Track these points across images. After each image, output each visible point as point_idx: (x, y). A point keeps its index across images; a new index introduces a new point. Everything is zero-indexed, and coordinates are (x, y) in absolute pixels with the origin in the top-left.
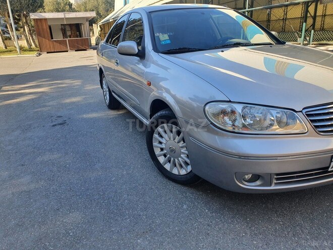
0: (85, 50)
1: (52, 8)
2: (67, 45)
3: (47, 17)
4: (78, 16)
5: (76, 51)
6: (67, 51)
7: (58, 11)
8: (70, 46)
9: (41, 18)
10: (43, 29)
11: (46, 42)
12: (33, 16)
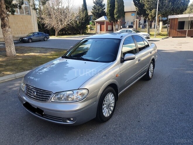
2: (186, 33)
3: (178, 17)
5: (191, 37)
8: (188, 34)
9: (174, 18)
10: (174, 24)
11: (174, 31)
12: (170, 17)
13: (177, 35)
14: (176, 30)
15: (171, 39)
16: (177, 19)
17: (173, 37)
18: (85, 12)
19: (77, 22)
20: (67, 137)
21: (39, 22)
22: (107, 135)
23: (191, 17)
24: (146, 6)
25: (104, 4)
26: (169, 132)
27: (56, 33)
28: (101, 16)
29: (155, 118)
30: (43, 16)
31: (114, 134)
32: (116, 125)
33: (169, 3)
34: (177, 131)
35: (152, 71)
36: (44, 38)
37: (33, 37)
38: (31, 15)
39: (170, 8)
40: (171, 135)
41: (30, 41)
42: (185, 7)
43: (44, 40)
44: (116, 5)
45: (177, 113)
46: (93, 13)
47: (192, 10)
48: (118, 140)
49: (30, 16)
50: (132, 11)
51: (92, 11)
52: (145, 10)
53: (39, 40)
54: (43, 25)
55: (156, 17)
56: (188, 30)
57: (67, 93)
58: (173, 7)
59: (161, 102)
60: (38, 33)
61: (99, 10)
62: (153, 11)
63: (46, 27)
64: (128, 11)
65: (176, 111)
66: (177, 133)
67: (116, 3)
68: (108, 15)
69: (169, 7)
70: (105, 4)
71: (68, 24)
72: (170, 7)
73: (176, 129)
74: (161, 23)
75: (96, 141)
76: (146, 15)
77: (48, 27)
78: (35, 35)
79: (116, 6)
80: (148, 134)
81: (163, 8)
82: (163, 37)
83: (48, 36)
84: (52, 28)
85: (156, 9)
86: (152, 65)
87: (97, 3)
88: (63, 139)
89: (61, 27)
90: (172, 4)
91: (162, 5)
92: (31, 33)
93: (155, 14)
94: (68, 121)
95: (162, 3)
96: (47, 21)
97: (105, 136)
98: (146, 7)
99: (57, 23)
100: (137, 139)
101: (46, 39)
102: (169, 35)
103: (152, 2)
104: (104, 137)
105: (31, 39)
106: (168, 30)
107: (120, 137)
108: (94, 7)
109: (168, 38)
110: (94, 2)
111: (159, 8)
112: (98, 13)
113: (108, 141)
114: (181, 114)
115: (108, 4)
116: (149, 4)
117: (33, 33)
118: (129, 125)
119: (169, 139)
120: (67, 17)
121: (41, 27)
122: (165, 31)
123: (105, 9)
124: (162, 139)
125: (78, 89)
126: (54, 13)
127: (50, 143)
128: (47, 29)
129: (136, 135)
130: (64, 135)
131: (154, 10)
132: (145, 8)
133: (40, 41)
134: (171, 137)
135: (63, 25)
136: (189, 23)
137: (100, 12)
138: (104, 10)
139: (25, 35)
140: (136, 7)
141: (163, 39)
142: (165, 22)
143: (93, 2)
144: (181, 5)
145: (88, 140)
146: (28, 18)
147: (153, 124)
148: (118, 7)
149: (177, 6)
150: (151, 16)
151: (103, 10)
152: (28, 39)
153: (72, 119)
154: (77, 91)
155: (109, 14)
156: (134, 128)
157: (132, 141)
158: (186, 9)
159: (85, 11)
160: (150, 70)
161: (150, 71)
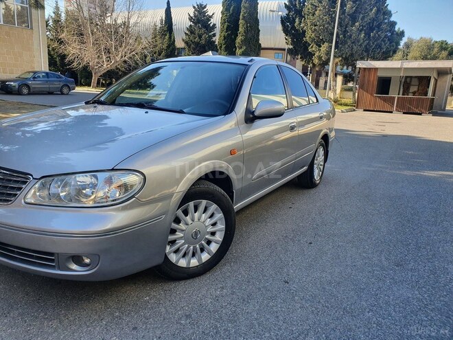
0: (420, 114)
1: (418, 54)
2: (393, 104)
3: (377, 67)
4: (421, 67)
5: (404, 113)
6: (392, 112)
7: (425, 58)
8: (397, 106)
9: (369, 67)
10: (369, 81)
11: (367, 97)
12: (360, 64)
13: (375, 105)
14: (372, 95)
15: (360, 113)
16: (376, 69)
17: (365, 110)
18: (167, 37)
19: (146, 57)
20: (71, 319)
21: (53, 49)
22: (194, 315)
23: (406, 69)
24: (309, 35)
25: (214, 25)
26: (369, 312)
27: (94, 80)
28: (205, 51)
29: (330, 273)
30: (63, 36)
31: (215, 312)
32: (223, 288)
33: (360, 34)
34: (391, 309)
35: (322, 167)
36: (62, 87)
37: (33, 82)
38: (32, 28)
39: (361, 45)
40: (374, 319)
41: (25, 91)
42: (393, 46)
43: (62, 94)
44: (241, 26)
45: (385, 263)
46: (186, 43)
47: (407, 55)
48: (226, 330)
49: (29, 31)
50: (277, 47)
51: (184, 38)
52: (306, 45)
53: (48, 90)
54: (63, 57)
55: (331, 64)
56: (398, 98)
57: (78, 179)
58: (368, 44)
59: (346, 236)
60: (47, 73)
61: (200, 37)
62: (324, 47)
63: (71, 62)
64: (266, 46)
65: (384, 259)
66: (390, 315)
67: (241, 22)
68: (221, 47)
69: (358, 42)
70: (217, 26)
71: (125, 62)
72: (362, 41)
73: (387, 303)
74: (340, 79)
75: (158, 332)
76: (307, 56)
77: (75, 64)
78: (39, 77)
79: (241, 29)
80: (311, 316)
81: (346, 42)
82: (344, 108)
83: (71, 82)
84: (86, 68)
85: (332, 43)
86: (321, 151)
87: (198, 19)
88: (55, 323)
89: (106, 66)
90: (364, 36)
91: (344, 36)
92: (29, 72)
93: (328, 53)
94: (74, 267)
95: (345, 32)
96: (72, 50)
97: (188, 316)
98: (310, 37)
99: (96, 56)
100: (280, 329)
101: (65, 90)
102: (356, 105)
103: (324, 26)
104: (183, 319)
105: (28, 86)
106: (354, 94)
107: (230, 321)
108: (191, 30)
109: (354, 110)
110: (191, 19)
111: (336, 42)
112: (197, 44)
113: (193, 333)
114: (397, 266)
115: (222, 24)
116: (315, 30)
117: (35, 73)
118: (259, 289)
119: (369, 329)
120: (124, 45)
121: (58, 62)
122: (349, 98)
123: (214, 35)
124: (350, 330)
125: (113, 170)
126: (92, 31)
127: (10, 334)
128: (72, 68)
129: (277, 317)
130: (63, 312)
131: (326, 44)
132: (307, 38)
133: (50, 93)
134: (375, 325)
135: (113, 62)
136: (401, 82)
137: (203, 42)
138: (214, 39)
139: (13, 76)
140: (287, 35)
141: (342, 112)
142: (348, 78)
143: (188, 17)
144: (384, 41)
145: (135, 328)
146: (25, 36)
147: (324, 288)
148: (246, 32)
149: (375, 43)
150: (320, 58)
151: (210, 37)
152: (19, 86)
153: (87, 261)
154: (107, 174)
155: (223, 46)
156: (273, 298)
157: (267, 335)
158: (395, 52)
159: (168, 34)
160: (315, 162)
161: (315, 166)
